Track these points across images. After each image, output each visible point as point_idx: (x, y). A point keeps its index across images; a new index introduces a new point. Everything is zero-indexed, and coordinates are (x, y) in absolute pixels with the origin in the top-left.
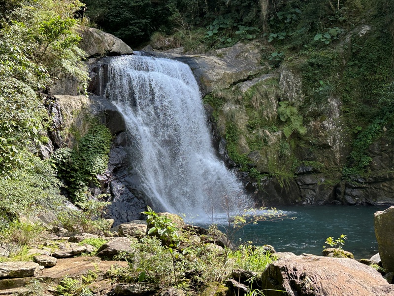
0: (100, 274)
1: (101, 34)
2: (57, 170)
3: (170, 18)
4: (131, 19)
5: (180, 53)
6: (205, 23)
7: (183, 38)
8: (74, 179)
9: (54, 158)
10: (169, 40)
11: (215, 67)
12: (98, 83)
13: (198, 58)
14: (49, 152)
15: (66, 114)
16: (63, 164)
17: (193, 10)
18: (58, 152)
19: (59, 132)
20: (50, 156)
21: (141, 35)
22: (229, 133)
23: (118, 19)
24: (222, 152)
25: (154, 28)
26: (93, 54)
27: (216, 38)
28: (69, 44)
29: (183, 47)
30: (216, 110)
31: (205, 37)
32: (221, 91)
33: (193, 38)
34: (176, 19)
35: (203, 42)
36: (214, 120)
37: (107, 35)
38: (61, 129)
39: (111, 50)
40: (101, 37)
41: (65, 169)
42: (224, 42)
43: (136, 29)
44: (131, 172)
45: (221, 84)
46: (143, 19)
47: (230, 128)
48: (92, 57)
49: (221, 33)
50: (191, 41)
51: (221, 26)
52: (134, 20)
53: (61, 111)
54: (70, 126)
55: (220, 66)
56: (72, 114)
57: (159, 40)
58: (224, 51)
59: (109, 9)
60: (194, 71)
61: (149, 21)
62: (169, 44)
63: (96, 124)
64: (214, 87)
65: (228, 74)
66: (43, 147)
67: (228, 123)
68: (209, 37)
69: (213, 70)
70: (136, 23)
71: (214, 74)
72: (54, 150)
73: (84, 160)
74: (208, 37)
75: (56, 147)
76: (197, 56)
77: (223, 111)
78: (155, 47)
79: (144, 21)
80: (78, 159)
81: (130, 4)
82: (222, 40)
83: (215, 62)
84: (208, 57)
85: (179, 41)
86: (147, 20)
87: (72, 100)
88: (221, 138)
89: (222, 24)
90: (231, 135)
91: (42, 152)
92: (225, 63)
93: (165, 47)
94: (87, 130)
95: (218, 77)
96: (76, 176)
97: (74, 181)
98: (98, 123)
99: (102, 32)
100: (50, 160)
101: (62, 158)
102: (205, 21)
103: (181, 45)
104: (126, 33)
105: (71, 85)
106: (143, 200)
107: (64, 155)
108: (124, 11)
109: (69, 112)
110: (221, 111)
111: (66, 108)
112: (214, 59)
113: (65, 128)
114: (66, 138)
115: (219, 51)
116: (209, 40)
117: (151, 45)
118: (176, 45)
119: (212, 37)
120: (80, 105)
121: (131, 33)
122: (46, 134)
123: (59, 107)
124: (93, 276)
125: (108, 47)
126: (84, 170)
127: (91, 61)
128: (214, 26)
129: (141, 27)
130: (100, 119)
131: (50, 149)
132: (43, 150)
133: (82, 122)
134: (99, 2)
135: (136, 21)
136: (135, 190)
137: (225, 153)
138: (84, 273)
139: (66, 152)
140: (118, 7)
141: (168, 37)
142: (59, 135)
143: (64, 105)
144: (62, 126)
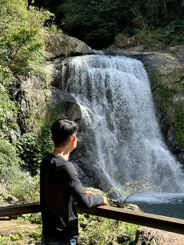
0: (26, 234)
1: (67, 38)
2: (23, 151)
3: (133, 21)
4: (100, 23)
5: (139, 51)
6: (165, 23)
7: (143, 38)
8: (36, 159)
9: (20, 141)
10: (131, 39)
11: (166, 62)
12: (61, 79)
13: (152, 55)
14: (17, 136)
15: (33, 105)
16: (28, 146)
17: (153, 12)
18: (24, 136)
19: (26, 120)
20: (18, 139)
21: (108, 36)
22: (178, 121)
23: (89, 24)
24: (170, 139)
25: (118, 30)
26: (59, 55)
27: (173, 36)
28: (35, 48)
29: (143, 46)
30: (166, 100)
31: (163, 36)
32: (171, 84)
33: (152, 38)
34: (138, 22)
35: (160, 41)
36: (164, 109)
37: (72, 38)
38: (28, 117)
39: (74, 51)
40: (66, 40)
41: (29, 150)
42: (179, 39)
43: (104, 31)
44: (84, 154)
45: (172, 78)
46: (111, 22)
47: (179, 117)
48: (57, 57)
49: (177, 32)
50: (150, 40)
51: (178, 26)
52: (103, 23)
53: (29, 102)
54: (35, 115)
55: (172, 61)
56: (37, 105)
57: (122, 40)
58: (177, 49)
59: (83, 15)
60: (147, 67)
61: (115, 24)
62: (131, 43)
63: (56, 113)
64: (165, 81)
65: (178, 69)
66: (12, 132)
67: (177, 112)
68: (167, 36)
69: (164, 65)
70: (104, 26)
71: (165, 69)
72: (22, 134)
73: (45, 143)
74: (165, 35)
75: (23, 132)
76: (152, 54)
77: (172, 102)
78: (118, 46)
79: (111, 24)
80: (40, 142)
81: (99, 10)
82: (178, 38)
83: (168, 58)
84: (162, 54)
85: (139, 40)
86: (114, 23)
87: (38, 94)
88: (170, 125)
89: (178, 24)
90: (180, 123)
91: (12, 136)
92: (177, 59)
93: (127, 46)
94: (49, 118)
95: (169, 72)
96: (38, 157)
97: (37, 160)
98: (58, 112)
99: (67, 36)
100: (18, 142)
101: (27, 141)
102: (164, 22)
103: (141, 44)
104: (96, 34)
105: (39, 81)
106: (93, 179)
107: (29, 139)
108: (95, 16)
109: (35, 103)
110: (171, 102)
111: (33, 100)
112: (167, 55)
113: (31, 116)
114: (31, 124)
115: (172, 48)
116: (166, 38)
117: (115, 45)
118: (137, 44)
119: (169, 35)
120: (44, 97)
121: (100, 34)
122: (16, 121)
123: (27, 99)
124: (20, 235)
125: (71, 49)
126: (45, 152)
127: (57, 60)
128: (171, 26)
129: (108, 29)
130: (60, 108)
131: (18, 133)
132: (12, 135)
133: (45, 111)
134: (74, 10)
135: (104, 24)
136: (87, 169)
137: (174, 140)
138: (13, 232)
139: (30, 136)
140: (90, 13)
141: (130, 37)
142: (26, 122)
143: (31, 97)
144: (28, 115)
